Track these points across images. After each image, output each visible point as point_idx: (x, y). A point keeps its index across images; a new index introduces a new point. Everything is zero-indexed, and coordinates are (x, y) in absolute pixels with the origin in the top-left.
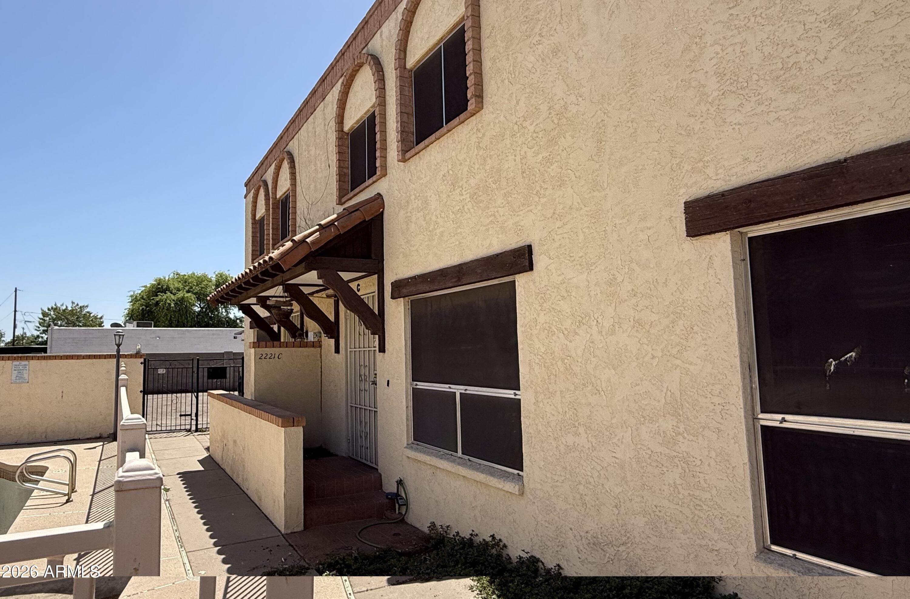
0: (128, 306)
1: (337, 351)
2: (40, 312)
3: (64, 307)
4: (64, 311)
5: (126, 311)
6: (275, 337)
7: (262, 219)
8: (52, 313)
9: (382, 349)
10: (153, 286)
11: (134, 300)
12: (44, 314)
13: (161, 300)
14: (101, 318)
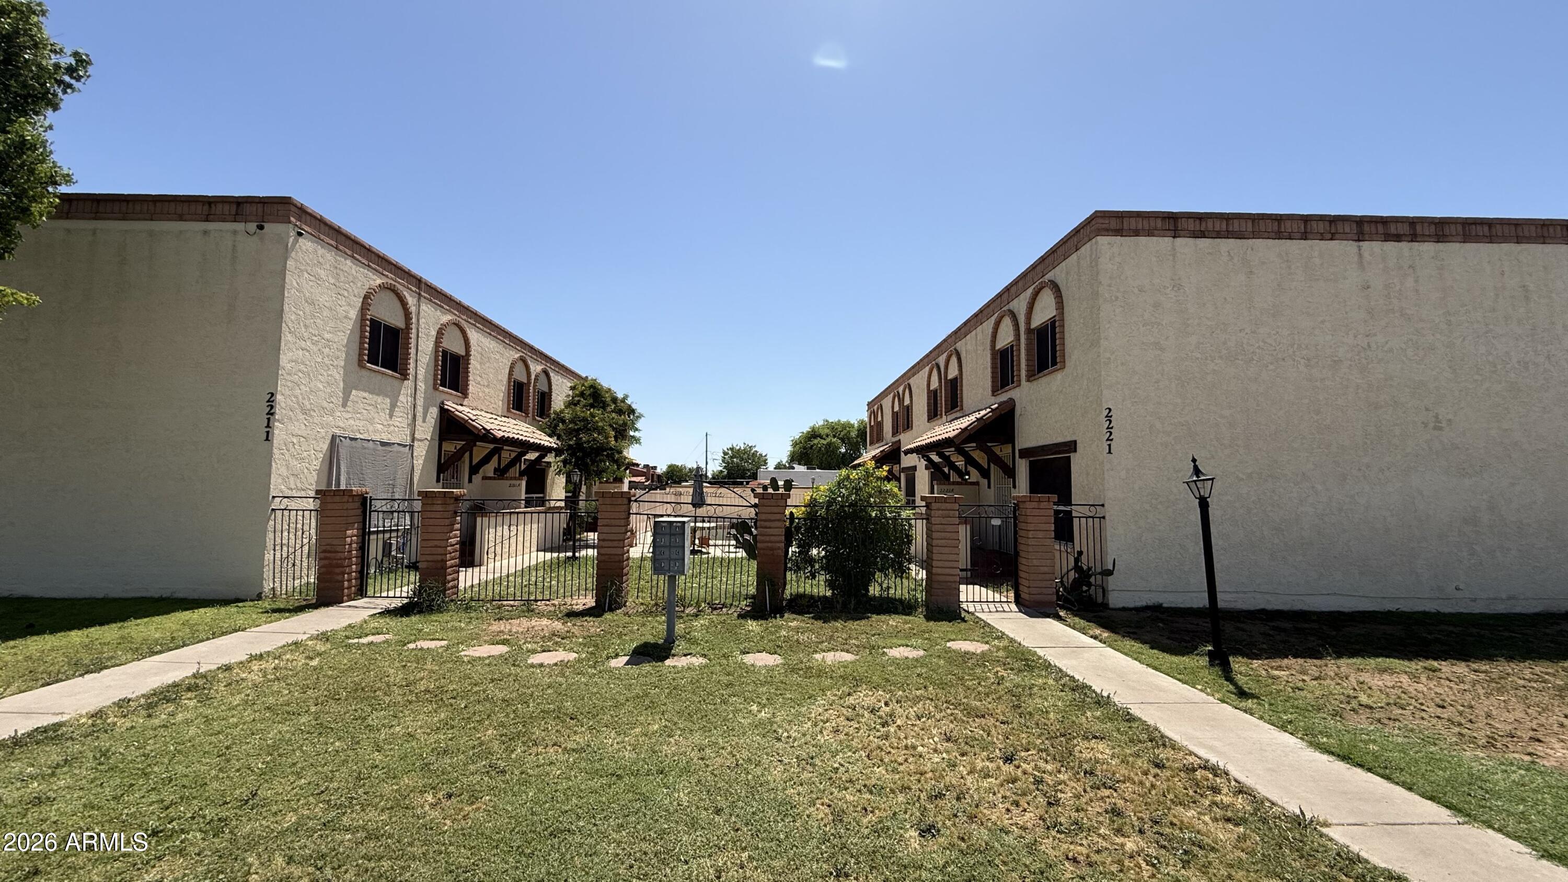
0: (790, 448)
2: (722, 451)
3: (738, 448)
4: (739, 450)
5: (789, 453)
8: (730, 452)
10: (808, 432)
11: (795, 444)
12: (725, 453)
13: (814, 444)
14: (766, 456)
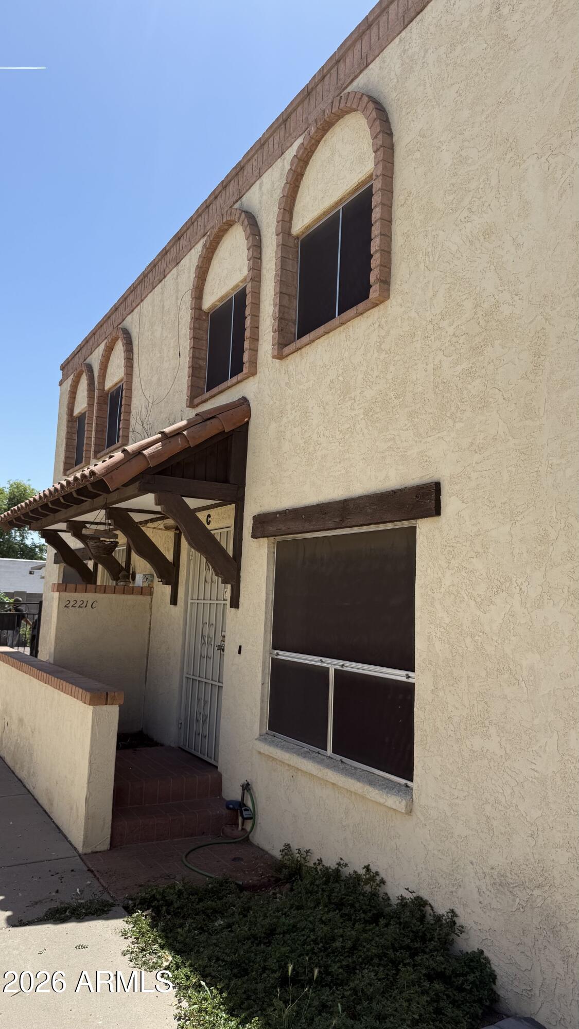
1: (174, 601)
6: (89, 578)
7: (82, 417)
9: (235, 603)
